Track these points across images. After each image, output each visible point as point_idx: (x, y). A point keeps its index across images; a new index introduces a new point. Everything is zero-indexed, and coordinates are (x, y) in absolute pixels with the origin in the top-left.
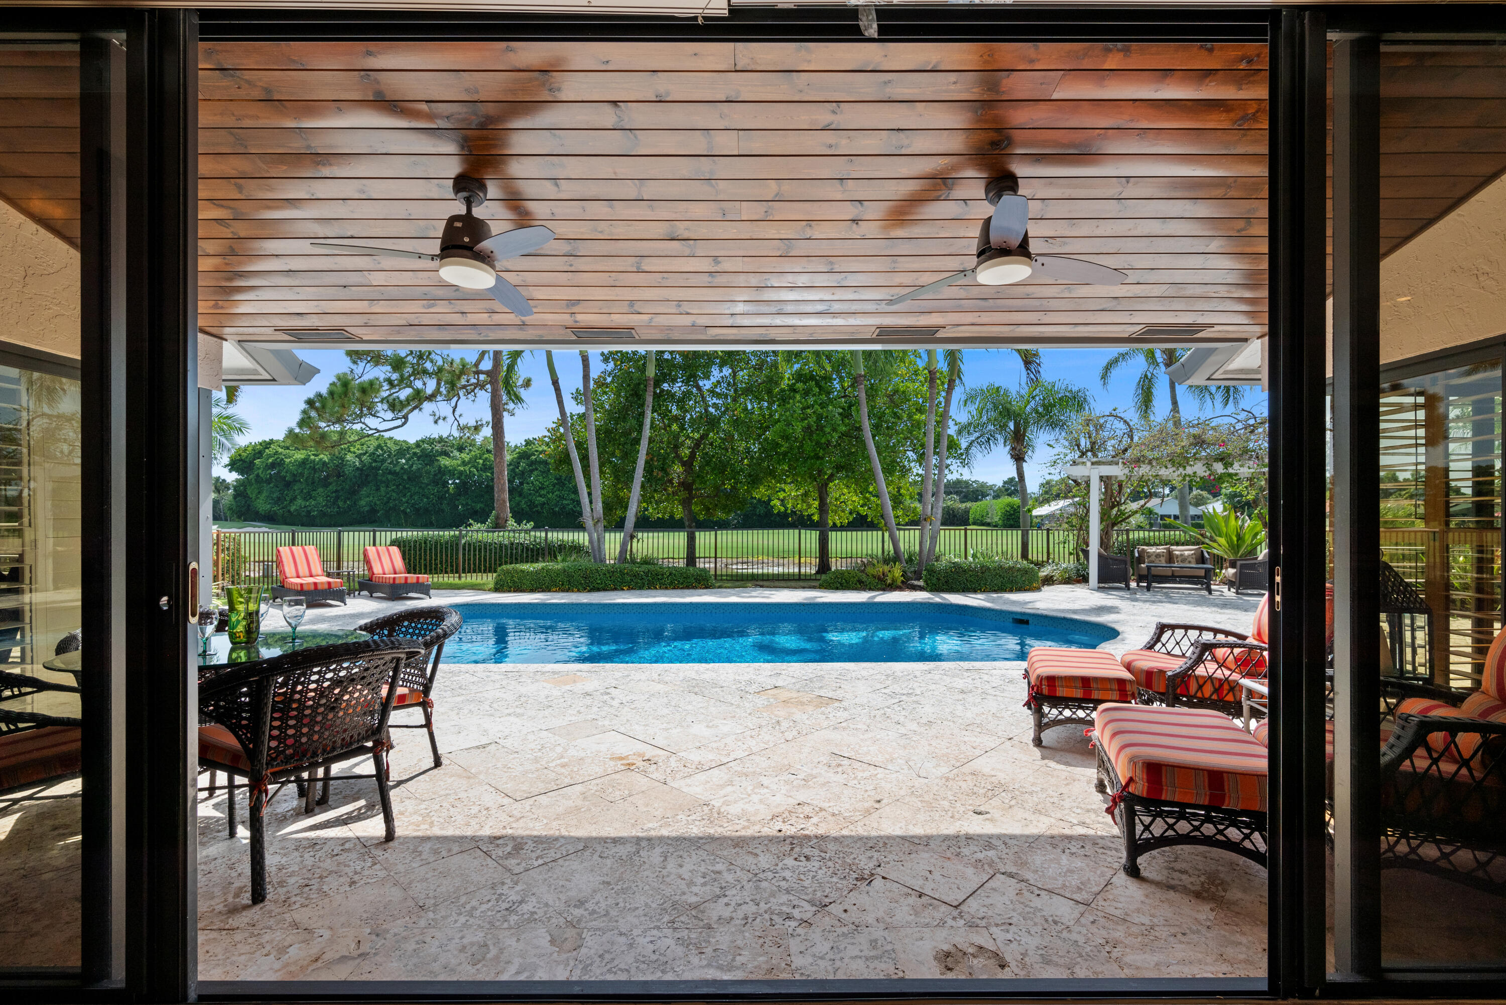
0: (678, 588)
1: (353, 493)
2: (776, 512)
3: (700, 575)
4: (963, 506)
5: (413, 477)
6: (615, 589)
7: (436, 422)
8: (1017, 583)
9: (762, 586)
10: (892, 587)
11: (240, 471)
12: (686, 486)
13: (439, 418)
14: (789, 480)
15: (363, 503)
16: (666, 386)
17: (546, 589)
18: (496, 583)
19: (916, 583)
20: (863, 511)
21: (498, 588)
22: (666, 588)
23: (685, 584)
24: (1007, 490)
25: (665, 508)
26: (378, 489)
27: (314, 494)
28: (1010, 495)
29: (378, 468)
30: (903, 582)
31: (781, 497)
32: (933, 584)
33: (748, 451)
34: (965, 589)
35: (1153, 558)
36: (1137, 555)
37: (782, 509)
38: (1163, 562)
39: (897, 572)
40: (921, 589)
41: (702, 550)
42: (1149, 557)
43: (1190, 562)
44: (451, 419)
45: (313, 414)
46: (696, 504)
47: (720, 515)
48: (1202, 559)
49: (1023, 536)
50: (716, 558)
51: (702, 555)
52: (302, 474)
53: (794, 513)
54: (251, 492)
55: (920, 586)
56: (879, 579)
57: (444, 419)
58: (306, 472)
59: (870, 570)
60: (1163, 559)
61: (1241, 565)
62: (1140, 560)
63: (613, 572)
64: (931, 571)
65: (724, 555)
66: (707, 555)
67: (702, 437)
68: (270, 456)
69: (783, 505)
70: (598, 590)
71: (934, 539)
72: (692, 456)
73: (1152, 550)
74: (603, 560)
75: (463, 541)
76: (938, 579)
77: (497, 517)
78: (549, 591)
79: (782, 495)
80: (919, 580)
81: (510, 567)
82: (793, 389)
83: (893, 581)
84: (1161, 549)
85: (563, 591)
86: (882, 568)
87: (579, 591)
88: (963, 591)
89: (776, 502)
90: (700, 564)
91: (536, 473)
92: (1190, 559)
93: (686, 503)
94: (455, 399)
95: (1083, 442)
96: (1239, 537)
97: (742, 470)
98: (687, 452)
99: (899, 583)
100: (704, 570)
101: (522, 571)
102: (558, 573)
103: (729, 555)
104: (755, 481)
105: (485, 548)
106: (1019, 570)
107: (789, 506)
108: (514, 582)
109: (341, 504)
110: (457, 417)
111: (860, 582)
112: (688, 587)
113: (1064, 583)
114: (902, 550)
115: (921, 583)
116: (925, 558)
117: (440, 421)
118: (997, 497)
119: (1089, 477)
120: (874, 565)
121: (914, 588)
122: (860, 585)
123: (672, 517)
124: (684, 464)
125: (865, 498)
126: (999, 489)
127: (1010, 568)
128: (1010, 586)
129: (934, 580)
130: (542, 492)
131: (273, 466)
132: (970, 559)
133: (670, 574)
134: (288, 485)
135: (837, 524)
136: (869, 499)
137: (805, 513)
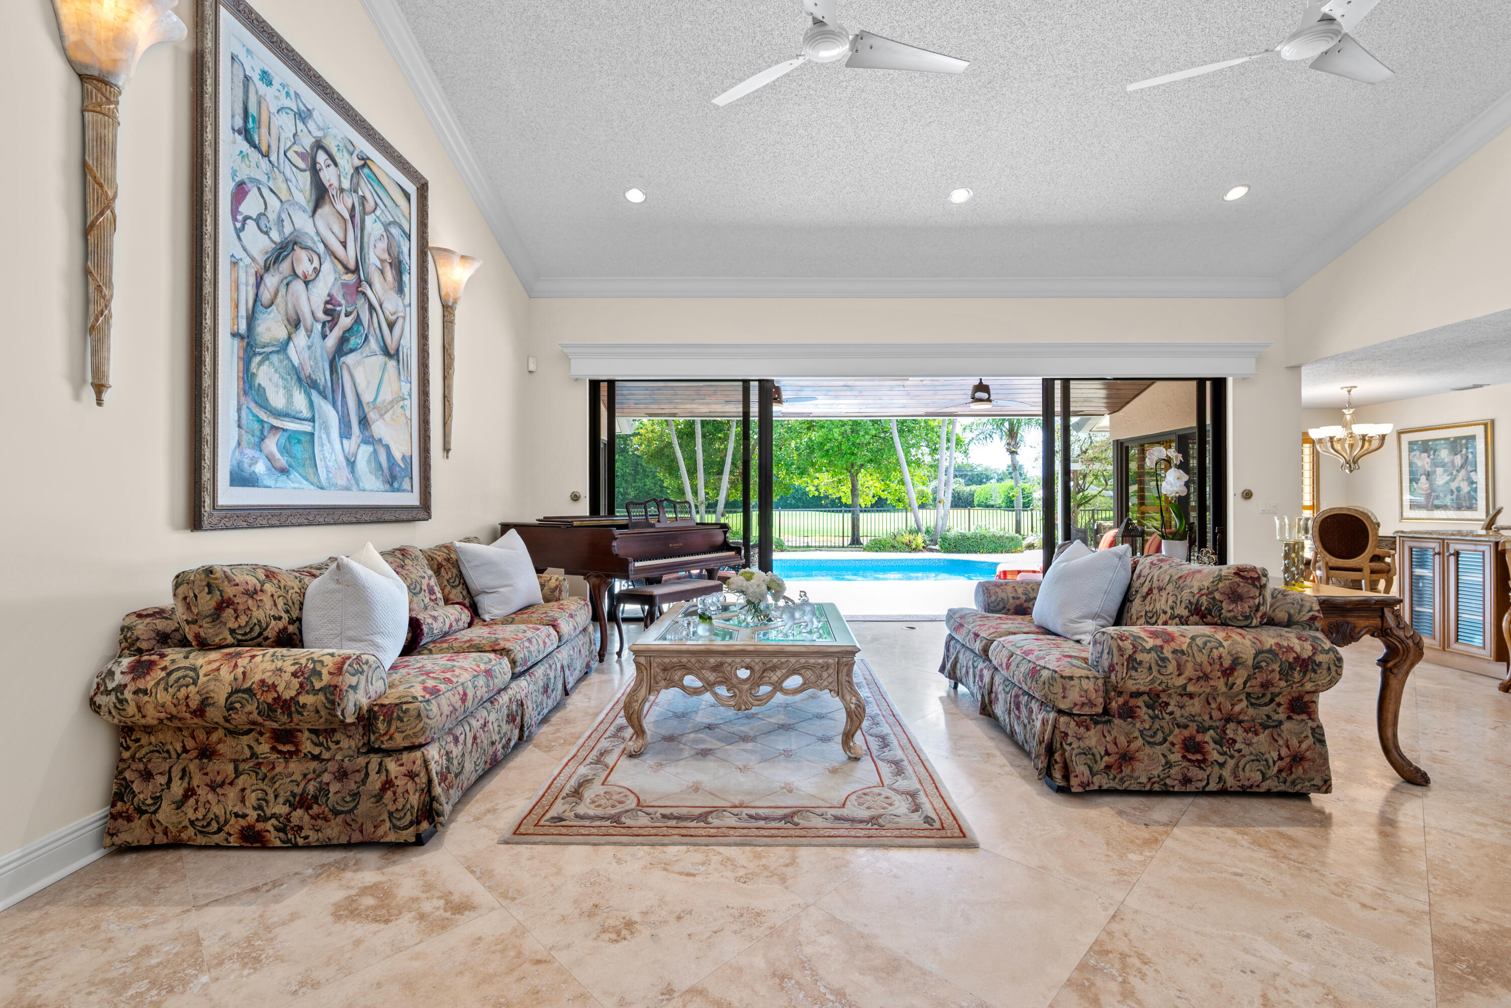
2: (811, 496)
4: (968, 489)
8: (1006, 547)
10: (916, 549)
14: (823, 469)
19: (933, 546)
20: (884, 495)
24: (1010, 473)
28: (1012, 478)
30: (923, 546)
31: (816, 484)
32: (946, 547)
34: (969, 551)
37: (817, 493)
39: (920, 539)
40: (937, 551)
49: (1016, 515)
50: (780, 532)
53: (826, 497)
55: (936, 549)
56: (907, 544)
59: (899, 538)
64: (944, 539)
65: (786, 530)
69: (817, 490)
71: (946, 515)
76: (949, 545)
79: (816, 482)
80: (935, 545)
83: (917, 545)
86: (907, 538)
88: (967, 553)
89: (811, 488)
99: (921, 548)
103: (790, 530)
104: (803, 472)
106: (1007, 538)
107: (822, 491)
111: (893, 547)
114: (922, 524)
115: (937, 547)
116: (939, 530)
118: (1000, 480)
120: (902, 535)
121: (932, 550)
122: (894, 548)
125: (886, 484)
126: (1003, 472)
127: (1001, 537)
128: (999, 549)
129: (947, 545)
132: (972, 530)
135: (863, 506)
136: (889, 486)
137: (834, 497)
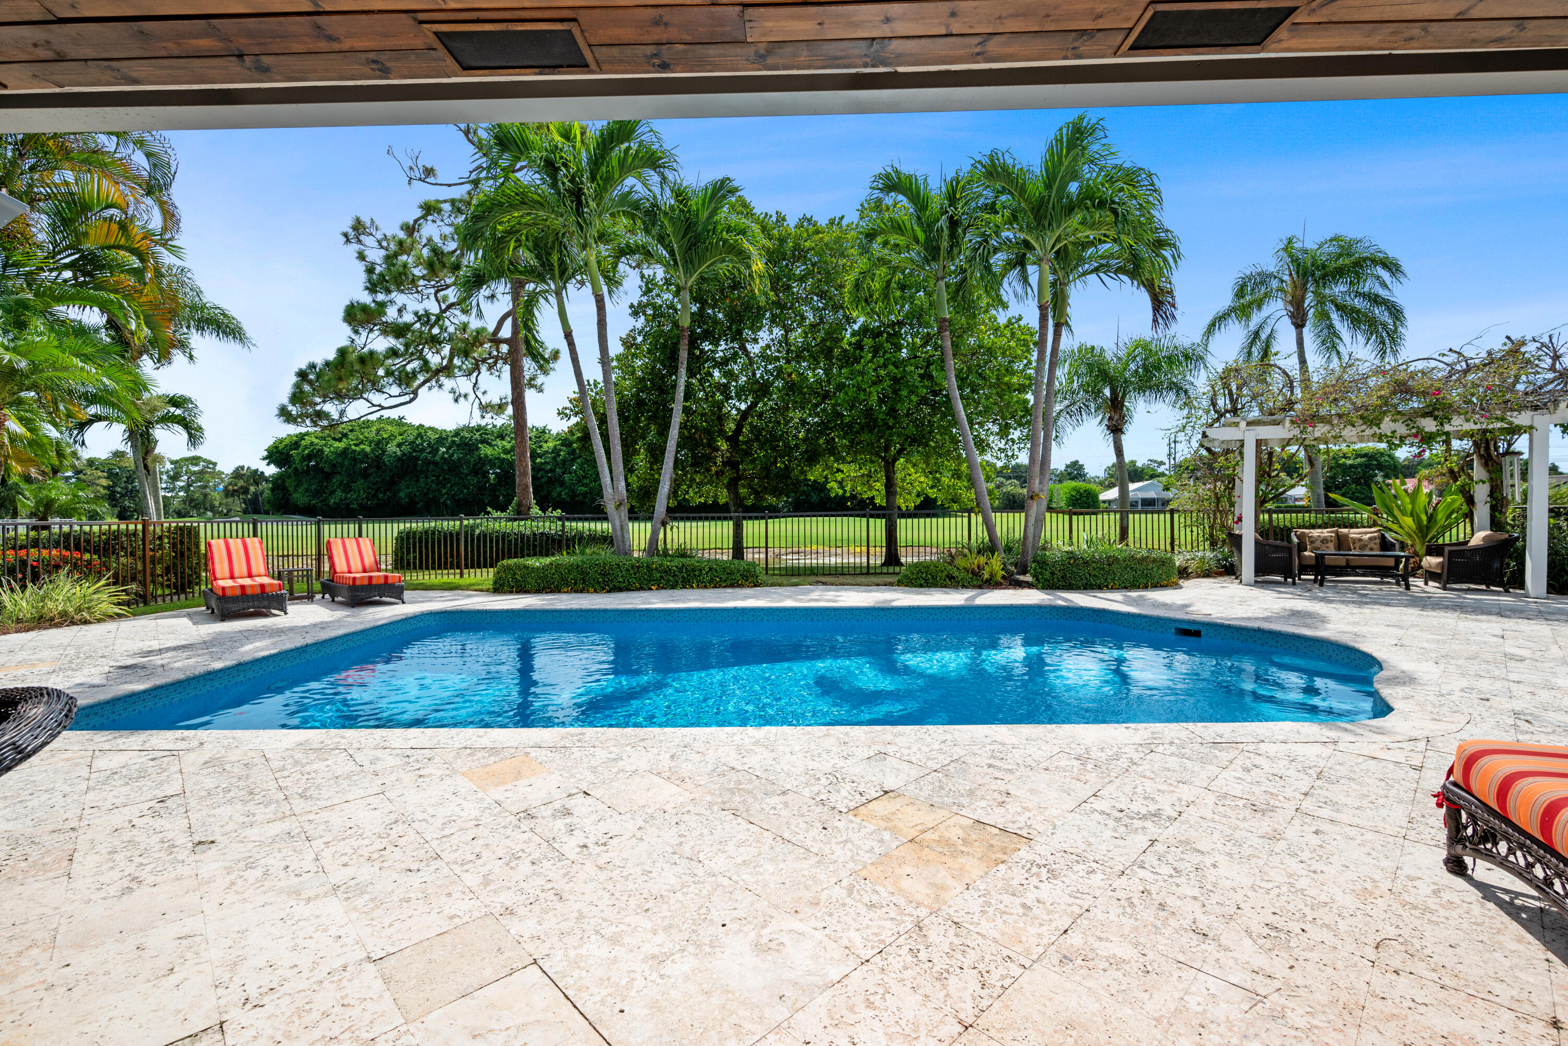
0: (720, 586)
1: (392, 484)
2: (833, 495)
3: (748, 571)
5: (453, 467)
6: (641, 589)
7: (456, 400)
8: (1152, 577)
9: (824, 584)
10: (991, 584)
11: (279, 464)
12: (731, 464)
13: (460, 395)
14: (849, 459)
15: (402, 494)
16: (707, 346)
17: (556, 590)
18: (495, 583)
19: (1022, 578)
20: (932, 493)
21: (498, 588)
22: (705, 587)
23: (728, 582)
24: (1069, 474)
25: (708, 492)
26: (418, 481)
27: (354, 485)
28: (1072, 479)
29: (417, 459)
30: (1003, 577)
31: (839, 478)
32: (1046, 580)
33: (803, 422)
34: (1087, 587)
35: (1318, 544)
36: (1295, 540)
37: (840, 492)
38: (1331, 549)
39: (996, 564)
40: (1029, 586)
41: (750, 539)
42: (1312, 542)
43: (1371, 549)
44: (472, 397)
45: (307, 388)
46: (744, 487)
47: (771, 500)
48: (1385, 545)
49: (1122, 519)
50: (767, 547)
51: (750, 545)
52: (342, 465)
53: (853, 497)
54: (290, 484)
55: (1027, 582)
56: (973, 572)
57: (466, 396)
58: (346, 462)
59: (960, 562)
60: (1331, 545)
61: (1450, 552)
62: (1302, 547)
63: (638, 567)
64: (1042, 563)
65: (777, 544)
66: (756, 545)
67: (750, 408)
68: (306, 447)
69: (842, 487)
70: (620, 590)
71: (1040, 522)
72: (738, 430)
73: (1316, 533)
74: (628, 553)
75: (477, 532)
76: (1052, 573)
77: (519, 505)
78: (559, 592)
79: (839, 476)
80: (1024, 573)
81: (512, 562)
82: (859, 346)
83: (992, 575)
84: (1326, 533)
85: (576, 592)
86: (976, 560)
87: (596, 591)
88: (1085, 589)
89: (832, 485)
90: (749, 556)
91: (579, 461)
92: (1372, 545)
93: (732, 486)
94: (475, 374)
95: (1221, 402)
96: (1431, 518)
97: (797, 446)
98: (733, 426)
99: (999, 578)
100: (753, 564)
101: (526, 567)
102: (572, 568)
103: (783, 545)
104: (812, 458)
105: (503, 539)
106: (1154, 561)
107: (848, 488)
108: (517, 581)
109: (381, 496)
110: (479, 394)
111: (951, 577)
112: (732, 586)
113: (1204, 577)
114: (999, 534)
115: (1028, 578)
116: (1030, 546)
117: (462, 399)
118: (1059, 482)
119: (1242, 441)
120: (965, 556)
121: (1020, 585)
122: (951, 582)
123: (715, 503)
124: (728, 439)
125: (935, 478)
126: (1061, 473)
127: (1144, 559)
128: (1143, 581)
129: (1047, 575)
130: (585, 481)
131: (309, 457)
132: (1085, 549)
133: (710, 569)
134: (328, 476)
135: (904, 509)
136: (939, 480)
137: (865, 496)
